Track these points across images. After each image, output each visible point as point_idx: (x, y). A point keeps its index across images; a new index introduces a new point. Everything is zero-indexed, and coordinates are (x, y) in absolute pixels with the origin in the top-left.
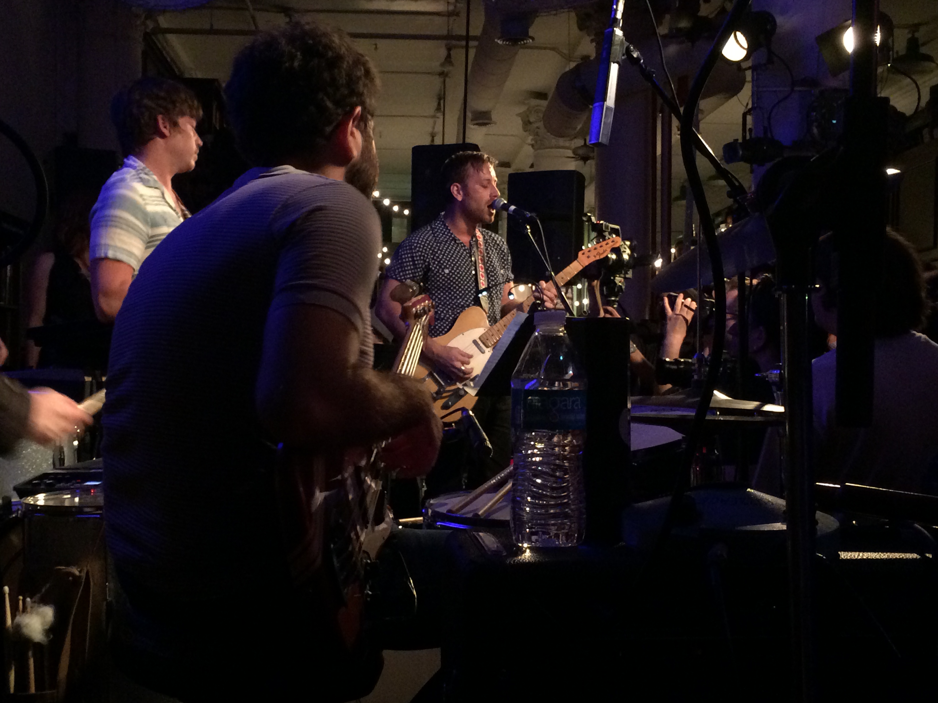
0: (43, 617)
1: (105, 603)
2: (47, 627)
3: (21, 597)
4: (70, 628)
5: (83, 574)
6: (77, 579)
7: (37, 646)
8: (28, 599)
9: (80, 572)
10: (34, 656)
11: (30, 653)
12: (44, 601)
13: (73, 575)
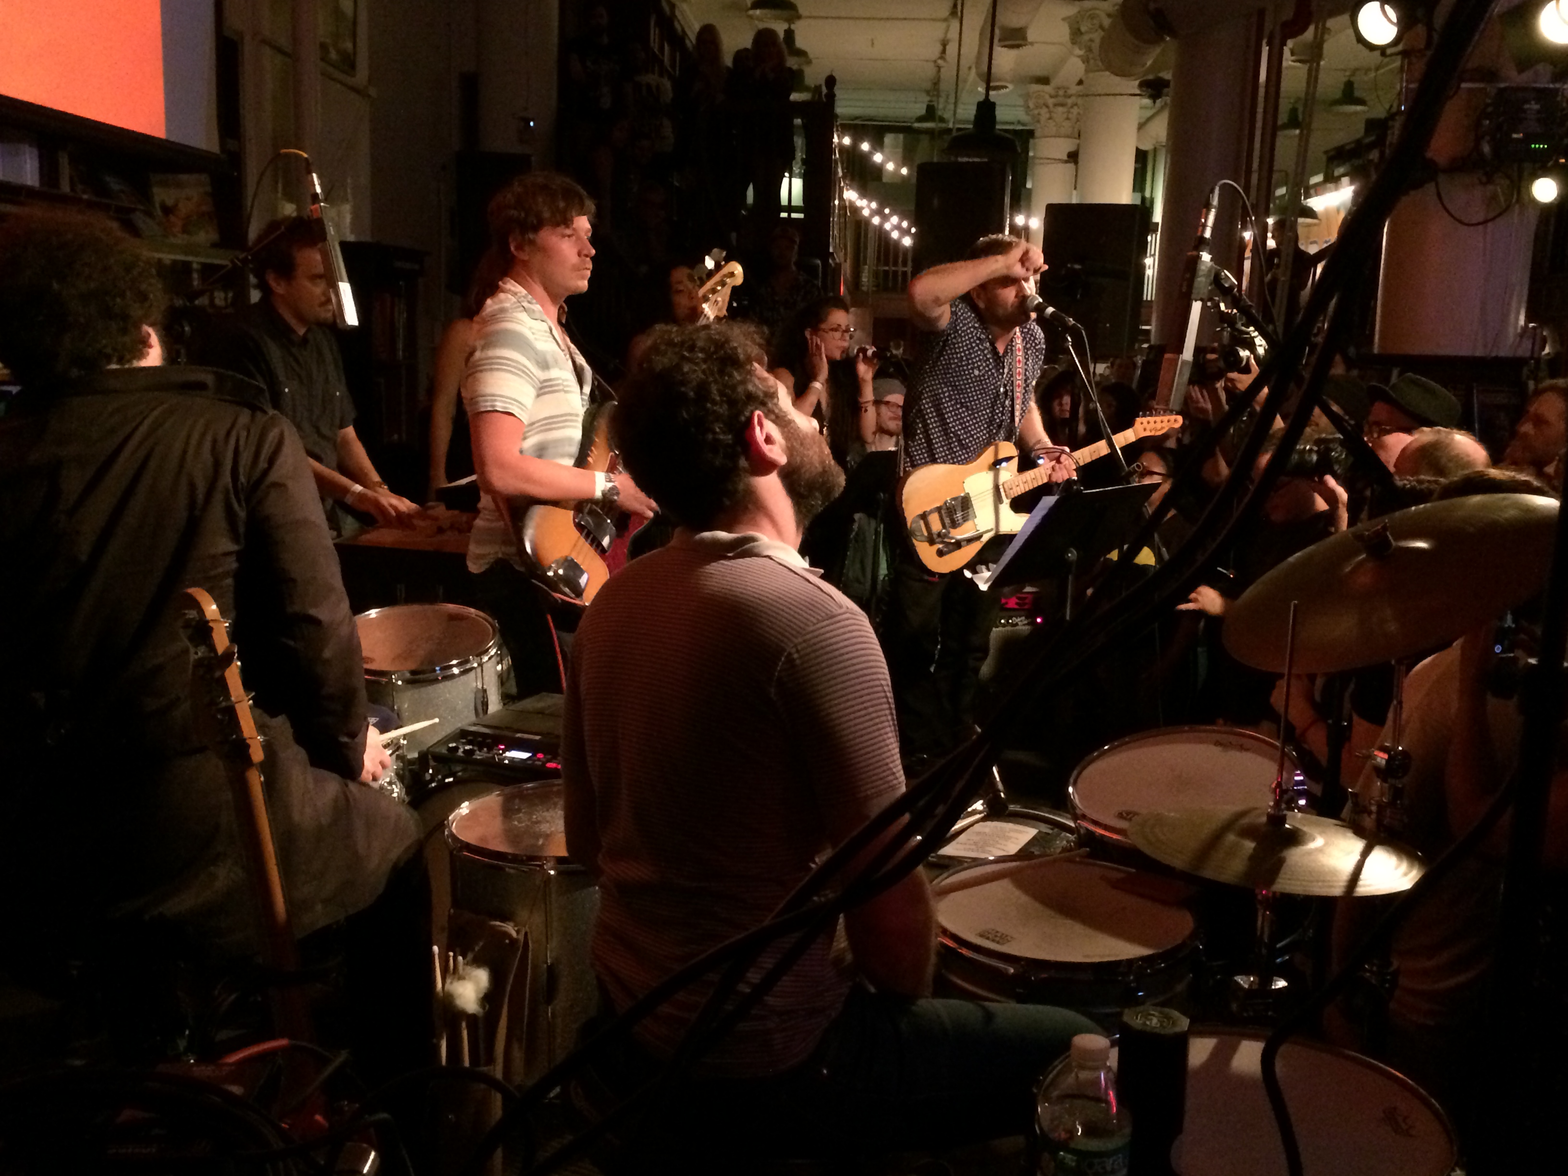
0: (477, 983)
1: (545, 966)
2: (481, 995)
3: (451, 954)
4: (506, 1000)
5: (521, 938)
6: (513, 941)
7: (472, 1019)
8: (460, 958)
9: (518, 932)
10: (468, 1027)
11: (464, 1025)
12: (478, 962)
13: (507, 935)
